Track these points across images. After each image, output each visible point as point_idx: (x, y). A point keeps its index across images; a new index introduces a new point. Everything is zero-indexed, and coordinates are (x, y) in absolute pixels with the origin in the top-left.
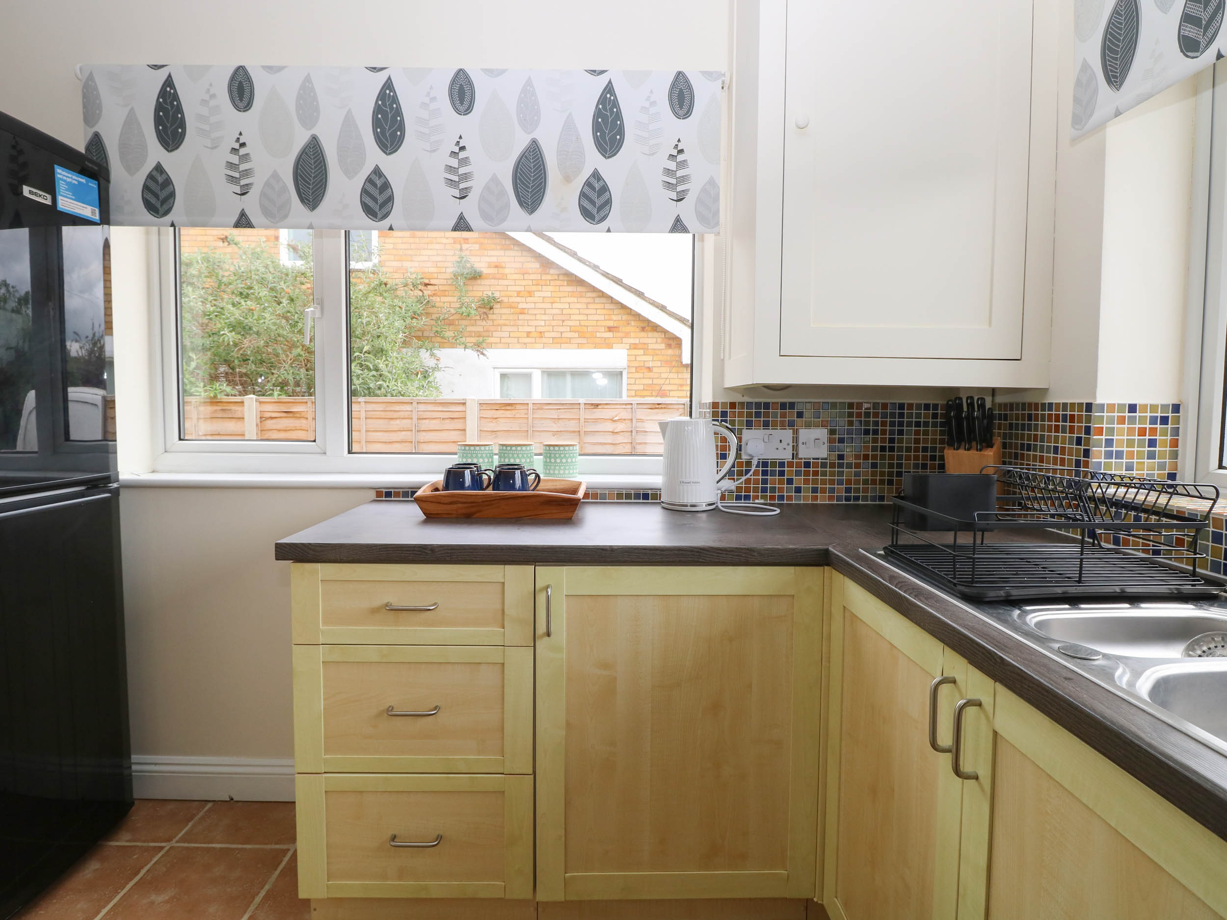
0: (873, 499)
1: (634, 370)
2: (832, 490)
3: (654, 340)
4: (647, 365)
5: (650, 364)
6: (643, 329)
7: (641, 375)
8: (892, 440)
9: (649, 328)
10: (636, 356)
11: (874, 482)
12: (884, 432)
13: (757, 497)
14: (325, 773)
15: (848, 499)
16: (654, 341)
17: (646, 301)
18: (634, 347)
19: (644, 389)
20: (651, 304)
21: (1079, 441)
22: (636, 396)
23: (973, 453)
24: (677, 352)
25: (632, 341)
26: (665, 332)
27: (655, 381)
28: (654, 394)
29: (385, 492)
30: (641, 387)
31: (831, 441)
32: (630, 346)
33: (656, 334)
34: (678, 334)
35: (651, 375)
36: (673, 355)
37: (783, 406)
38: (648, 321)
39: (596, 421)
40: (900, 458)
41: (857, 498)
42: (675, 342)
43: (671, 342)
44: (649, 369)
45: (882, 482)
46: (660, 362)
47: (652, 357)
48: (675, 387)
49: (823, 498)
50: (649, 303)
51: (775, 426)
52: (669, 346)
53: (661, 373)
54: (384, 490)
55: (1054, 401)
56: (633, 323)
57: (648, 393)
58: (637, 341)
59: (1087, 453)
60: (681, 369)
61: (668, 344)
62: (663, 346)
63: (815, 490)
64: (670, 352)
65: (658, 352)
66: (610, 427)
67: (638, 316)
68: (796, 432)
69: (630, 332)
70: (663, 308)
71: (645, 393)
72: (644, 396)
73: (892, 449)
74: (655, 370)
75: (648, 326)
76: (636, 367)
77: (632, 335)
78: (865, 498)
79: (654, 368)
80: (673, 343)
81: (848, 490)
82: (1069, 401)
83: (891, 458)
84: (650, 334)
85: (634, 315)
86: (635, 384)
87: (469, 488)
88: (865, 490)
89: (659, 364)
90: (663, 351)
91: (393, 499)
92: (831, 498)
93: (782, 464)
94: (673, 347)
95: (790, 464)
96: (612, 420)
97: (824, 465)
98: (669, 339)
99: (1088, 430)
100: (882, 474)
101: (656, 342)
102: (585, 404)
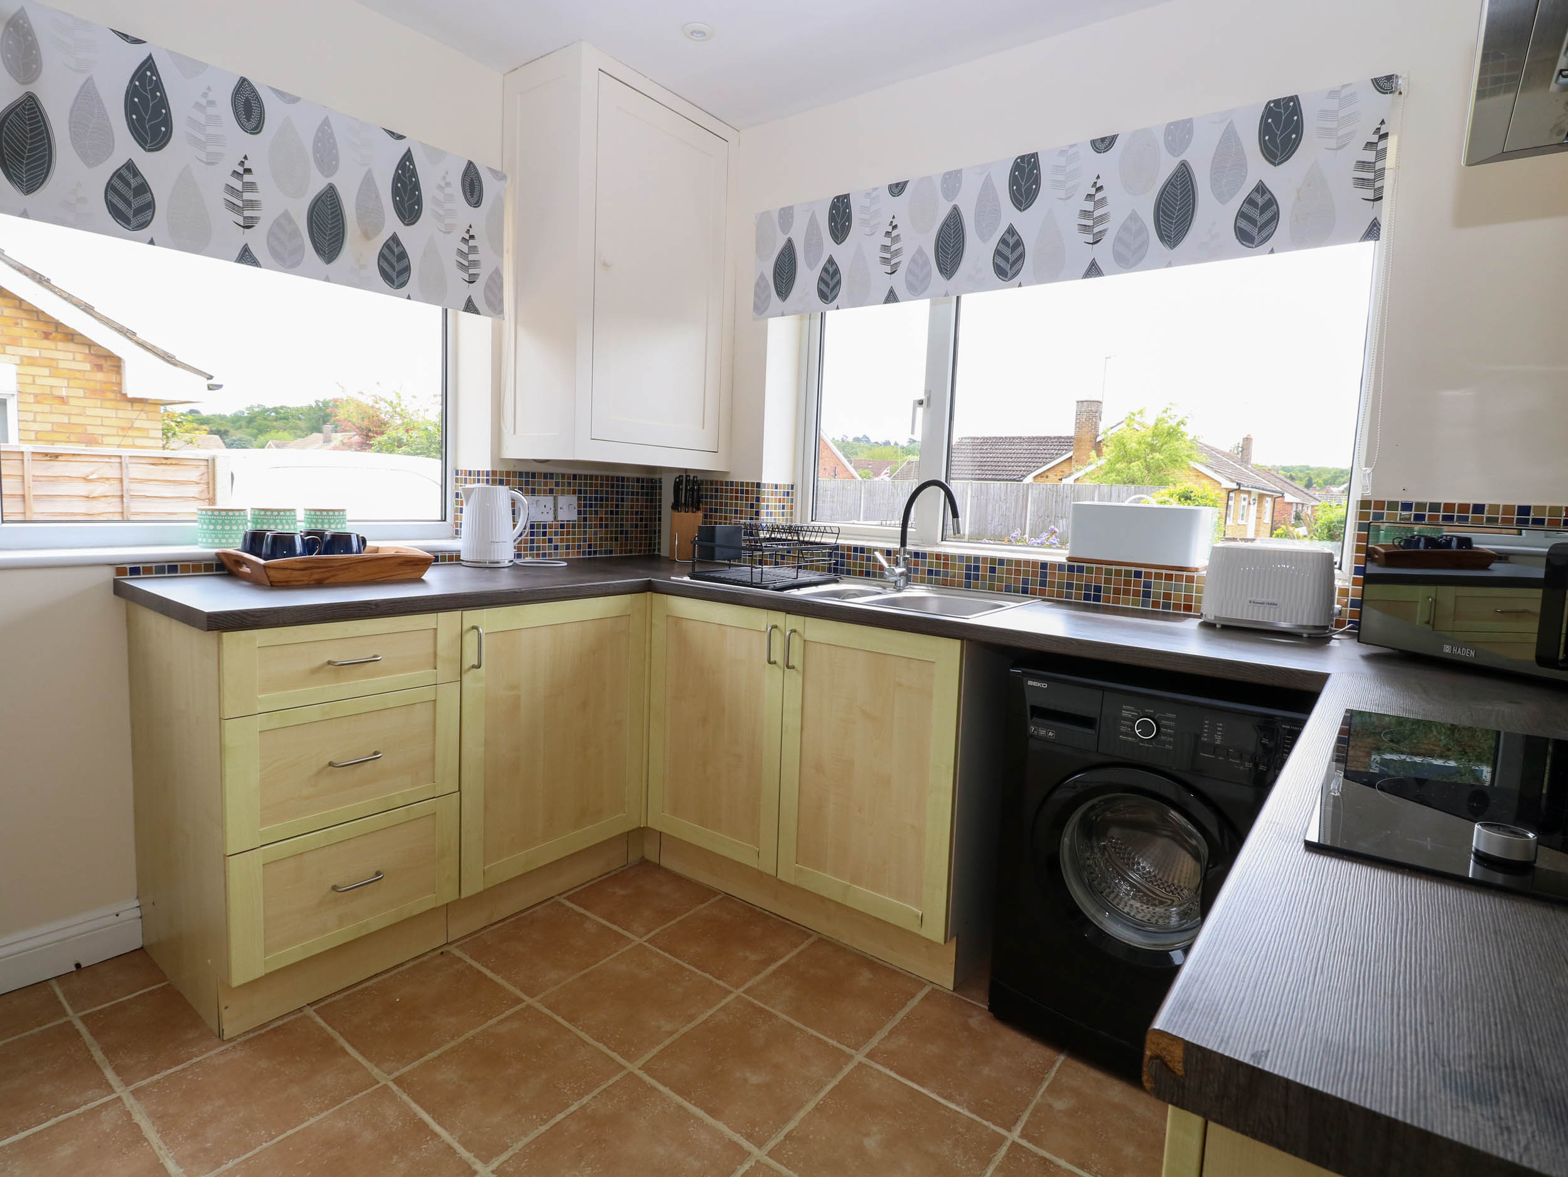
0: (606, 552)
1: (31, 399)
2: (579, 547)
3: (71, 356)
4: (57, 392)
5: (64, 393)
6: (47, 336)
7: (47, 408)
8: (617, 506)
9: (60, 336)
10: (34, 376)
11: (606, 539)
12: (612, 500)
13: (526, 556)
14: (262, 846)
15: (590, 553)
16: (68, 357)
17: (55, 293)
18: (32, 362)
19: (53, 431)
20: (65, 299)
21: (752, 506)
22: (37, 440)
23: (690, 514)
24: (114, 378)
25: (25, 352)
26: (90, 344)
27: (74, 420)
28: (73, 438)
29: (130, 568)
30: (48, 427)
31: (579, 505)
32: (22, 360)
33: (71, 346)
34: (117, 352)
35: (65, 408)
36: (105, 383)
37: (546, 476)
38: (58, 325)
39: (55, 479)
40: (622, 519)
41: (595, 552)
42: (109, 363)
43: (102, 362)
44: (63, 400)
45: (611, 539)
46: (82, 391)
47: (66, 381)
48: (114, 431)
49: (573, 553)
50: (61, 296)
51: (539, 492)
52: (99, 368)
53: (85, 407)
54: (128, 566)
55: (735, 481)
56: (25, 324)
57: (62, 437)
58: (36, 353)
59: (757, 513)
60: (123, 405)
61: (96, 365)
62: (87, 366)
63: (568, 547)
64: (100, 376)
65: (78, 375)
66: (82, 489)
67: (35, 314)
68: (555, 499)
69: (21, 337)
70: (88, 309)
71: (56, 436)
72: (53, 442)
73: (617, 513)
74: (72, 401)
75: (56, 331)
76: (36, 395)
77: (25, 342)
78: (601, 552)
79: (71, 399)
80: (106, 365)
81: (590, 546)
82: (745, 481)
83: (617, 519)
84: (61, 345)
85: (25, 310)
86: (34, 421)
87: (301, 555)
88: (601, 546)
89: (81, 393)
90: (86, 373)
91: (142, 576)
92: (579, 553)
93: (545, 526)
94: (105, 370)
95: (551, 527)
96: (84, 478)
97: (574, 526)
98: (99, 356)
99: (758, 499)
100: (611, 532)
101: (74, 359)
102: (33, 453)
